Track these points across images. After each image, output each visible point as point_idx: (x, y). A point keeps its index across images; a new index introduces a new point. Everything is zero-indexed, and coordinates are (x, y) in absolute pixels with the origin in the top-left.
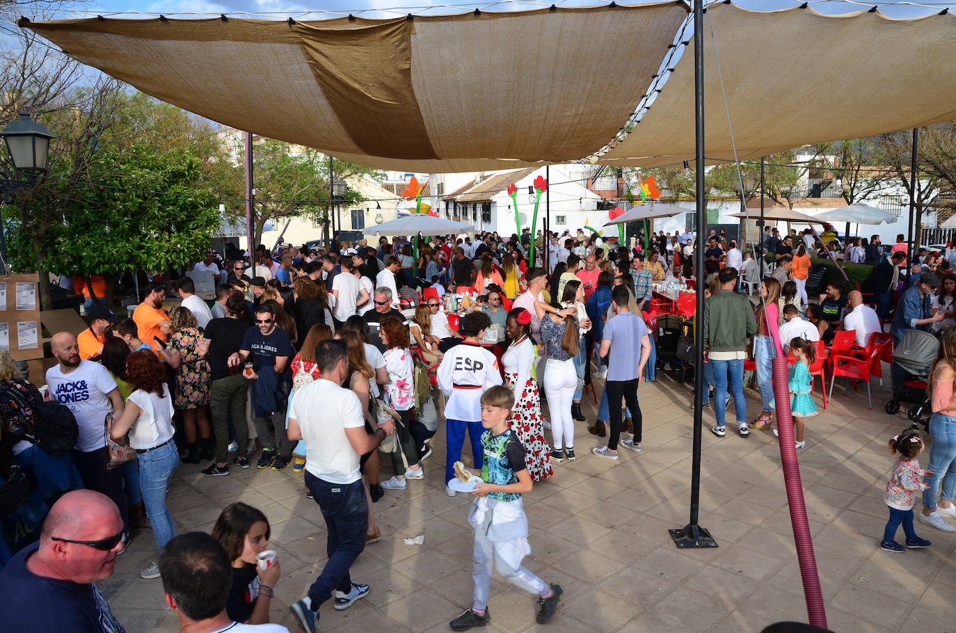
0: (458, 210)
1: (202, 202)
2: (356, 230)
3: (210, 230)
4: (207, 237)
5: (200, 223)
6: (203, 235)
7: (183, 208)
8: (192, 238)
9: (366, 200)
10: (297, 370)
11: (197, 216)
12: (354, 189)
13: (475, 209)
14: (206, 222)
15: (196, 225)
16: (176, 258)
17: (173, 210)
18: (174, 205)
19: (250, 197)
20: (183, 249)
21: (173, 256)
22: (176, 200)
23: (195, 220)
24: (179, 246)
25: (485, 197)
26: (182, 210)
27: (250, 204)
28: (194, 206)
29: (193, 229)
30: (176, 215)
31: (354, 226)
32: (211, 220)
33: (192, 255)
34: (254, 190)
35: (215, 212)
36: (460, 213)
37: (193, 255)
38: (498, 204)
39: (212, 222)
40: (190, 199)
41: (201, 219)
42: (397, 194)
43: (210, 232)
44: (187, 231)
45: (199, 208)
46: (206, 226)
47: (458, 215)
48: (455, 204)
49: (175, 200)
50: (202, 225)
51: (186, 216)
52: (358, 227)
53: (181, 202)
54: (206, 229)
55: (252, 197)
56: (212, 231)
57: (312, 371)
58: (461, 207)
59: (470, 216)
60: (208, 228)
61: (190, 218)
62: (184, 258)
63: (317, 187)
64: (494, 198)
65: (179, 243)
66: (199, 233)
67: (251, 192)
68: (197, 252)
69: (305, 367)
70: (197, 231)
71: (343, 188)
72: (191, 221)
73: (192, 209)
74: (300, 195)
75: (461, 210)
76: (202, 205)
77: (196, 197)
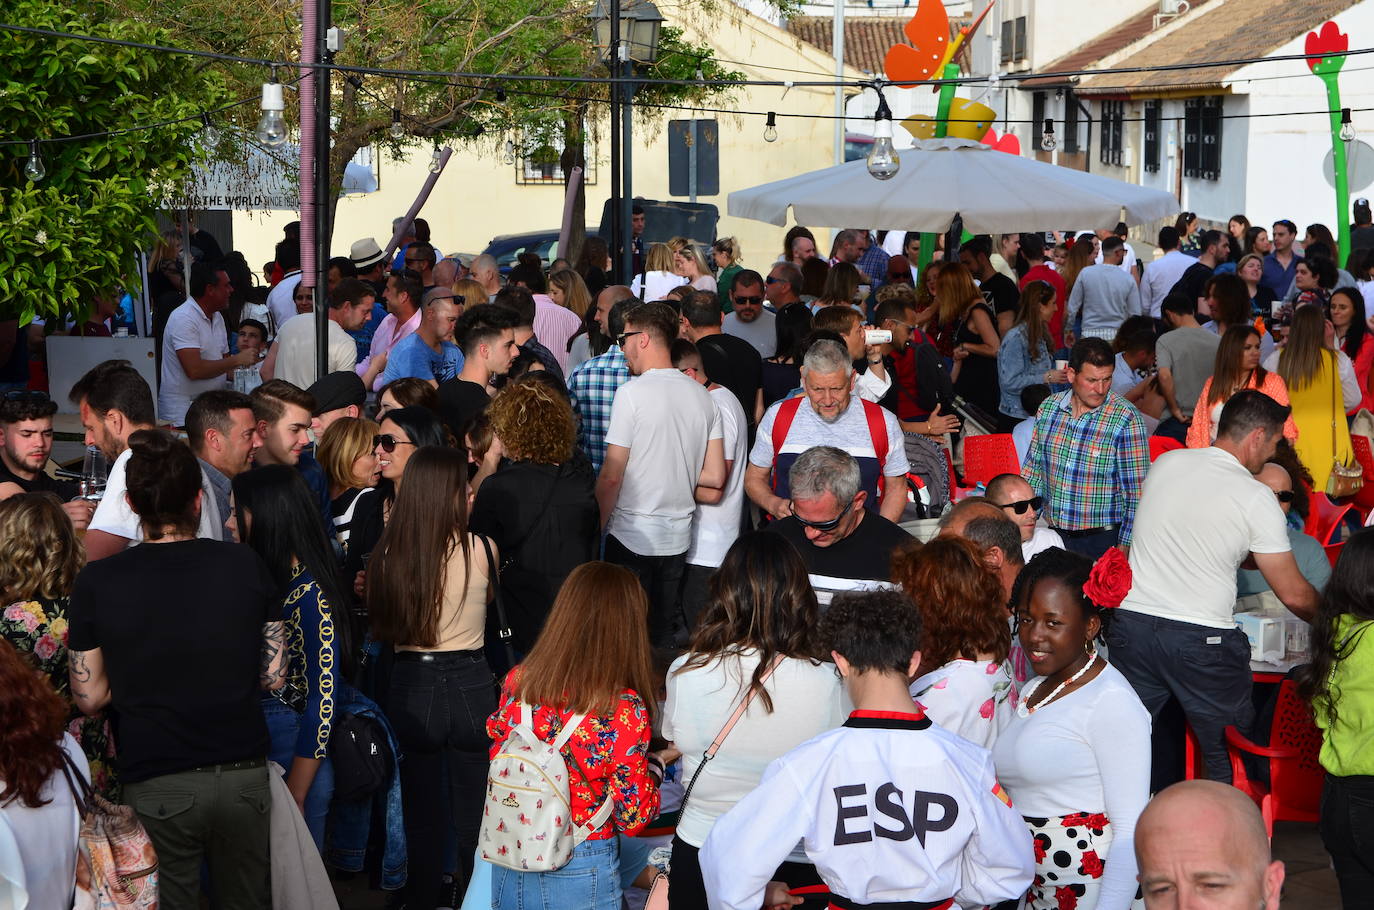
0: (1083, 128)
1: (131, 70)
2: (685, 199)
3: (162, 178)
4: (148, 210)
5: (124, 152)
6: (135, 200)
7: (59, 91)
8: (94, 210)
9: (733, 80)
10: (505, 732)
11: (111, 123)
12: (683, 39)
13: (1153, 123)
14: (148, 148)
15: (106, 160)
16: (31, 285)
17: (23, 99)
18: (25, 77)
19: (317, 58)
20: (58, 253)
21: (18, 277)
22: (36, 56)
23: (103, 139)
24: (42, 237)
25: (1199, 78)
26: (55, 100)
27: (316, 85)
28: (102, 84)
29: (94, 175)
30: (33, 119)
31: (677, 184)
32: (165, 142)
33: (89, 274)
34: (333, 32)
35: (181, 115)
36: (1090, 138)
37: (96, 276)
38: (1254, 106)
39: (165, 150)
40: (90, 59)
41: (128, 137)
42: (848, 61)
43: (160, 186)
44: (74, 179)
45: (119, 92)
46: (148, 164)
47: (1083, 147)
48: (1073, 102)
49: (30, 58)
50: (129, 162)
51: (69, 121)
52: (693, 186)
53: (55, 68)
54: (146, 175)
55: (324, 60)
56: (169, 185)
57: (562, 737)
58: (1097, 115)
59: (1133, 152)
60: (154, 172)
61: (86, 131)
62: (60, 284)
63: (549, 24)
64: (1237, 80)
65: (43, 224)
66: (118, 190)
67: (320, 39)
68: (108, 262)
69: (537, 719)
70: (111, 183)
71: (646, 33)
72: (85, 143)
73: (93, 95)
74: (487, 57)
75: (1097, 128)
76: (133, 85)
77: (111, 48)
